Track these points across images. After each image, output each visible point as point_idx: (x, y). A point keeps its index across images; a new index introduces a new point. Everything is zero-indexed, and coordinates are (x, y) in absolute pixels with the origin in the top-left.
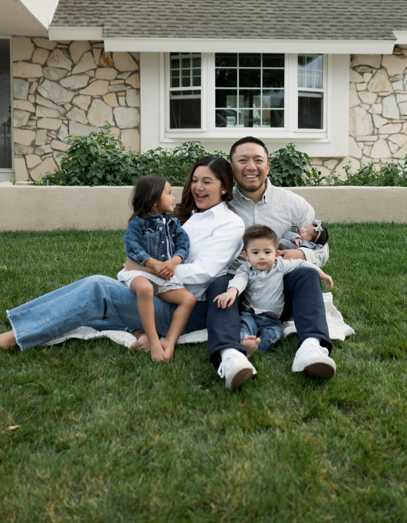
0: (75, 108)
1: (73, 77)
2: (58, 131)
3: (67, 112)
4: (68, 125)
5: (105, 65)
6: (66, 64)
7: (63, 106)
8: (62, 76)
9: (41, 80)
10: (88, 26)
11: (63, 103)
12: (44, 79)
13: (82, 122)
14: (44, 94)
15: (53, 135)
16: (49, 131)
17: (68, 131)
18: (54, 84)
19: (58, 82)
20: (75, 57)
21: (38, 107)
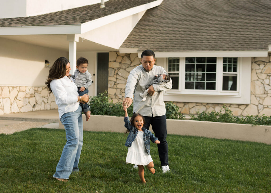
1: (131, 67)
6: (128, 62)
8: (127, 67)
9: (119, 69)
12: (120, 68)
14: (120, 74)
15: (123, 91)
16: (121, 89)
18: (124, 70)
19: (125, 69)
20: (132, 59)
21: (117, 80)
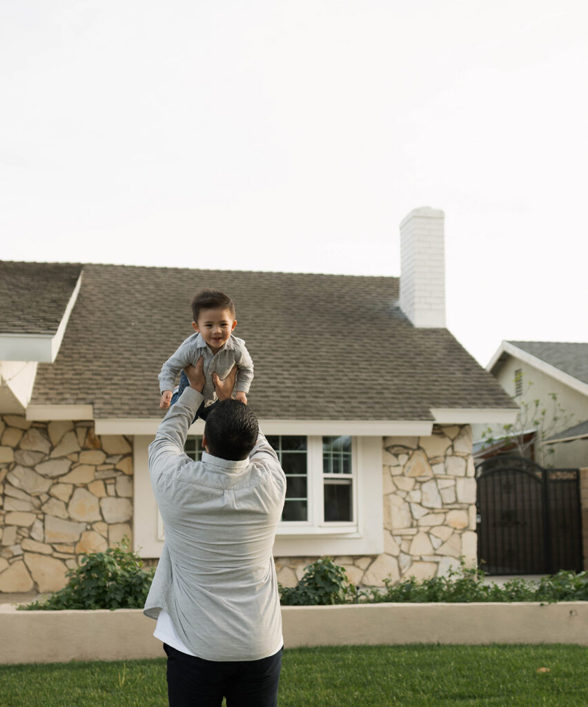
0: (53, 500)
1: (52, 462)
2: (30, 528)
3: (42, 504)
4: (43, 521)
5: (91, 446)
6: (43, 446)
7: (38, 497)
8: (38, 460)
9: (12, 466)
10: (75, 404)
11: (37, 494)
12: (16, 464)
13: (61, 516)
14: (15, 482)
15: (25, 533)
16: (20, 528)
17: (44, 527)
18: (28, 471)
19: (32, 468)
20: (55, 438)
21: (6, 499)
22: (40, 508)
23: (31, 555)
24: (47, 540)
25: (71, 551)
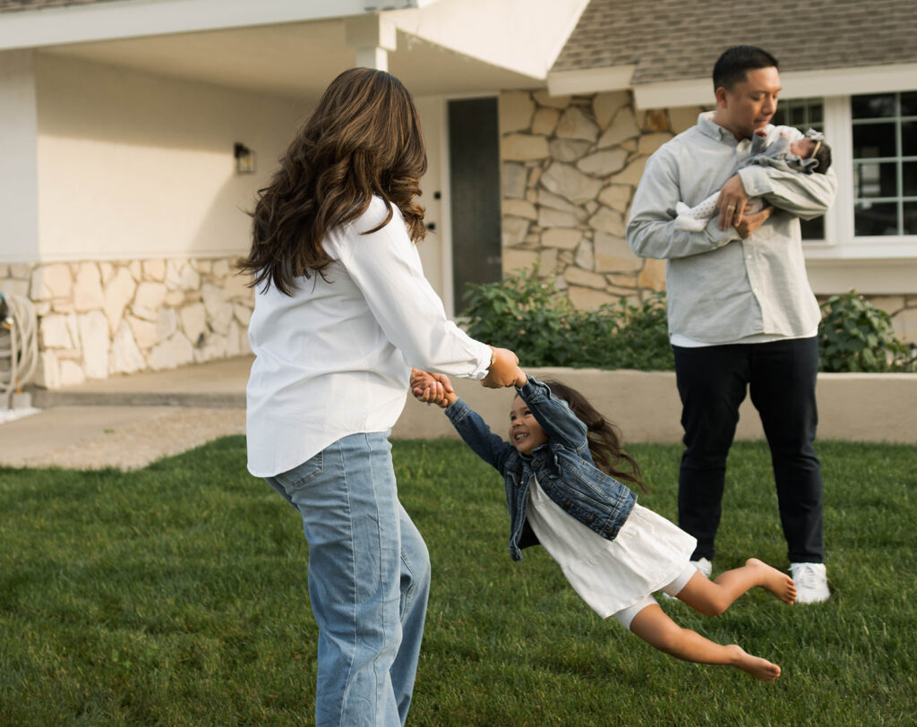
0: (604, 211)
1: (600, 155)
2: (575, 252)
3: (589, 217)
4: (591, 240)
5: (654, 128)
6: (586, 132)
7: (583, 207)
8: (581, 153)
9: (547, 163)
10: (612, 65)
11: (580, 202)
12: (552, 160)
13: (614, 231)
14: (552, 186)
15: (567, 258)
16: (561, 251)
17: (593, 250)
18: (569, 170)
19: (573, 164)
20: (603, 118)
21: (542, 211)
22: (586, 222)
23: (578, 289)
24: (599, 269)
25: (632, 283)
